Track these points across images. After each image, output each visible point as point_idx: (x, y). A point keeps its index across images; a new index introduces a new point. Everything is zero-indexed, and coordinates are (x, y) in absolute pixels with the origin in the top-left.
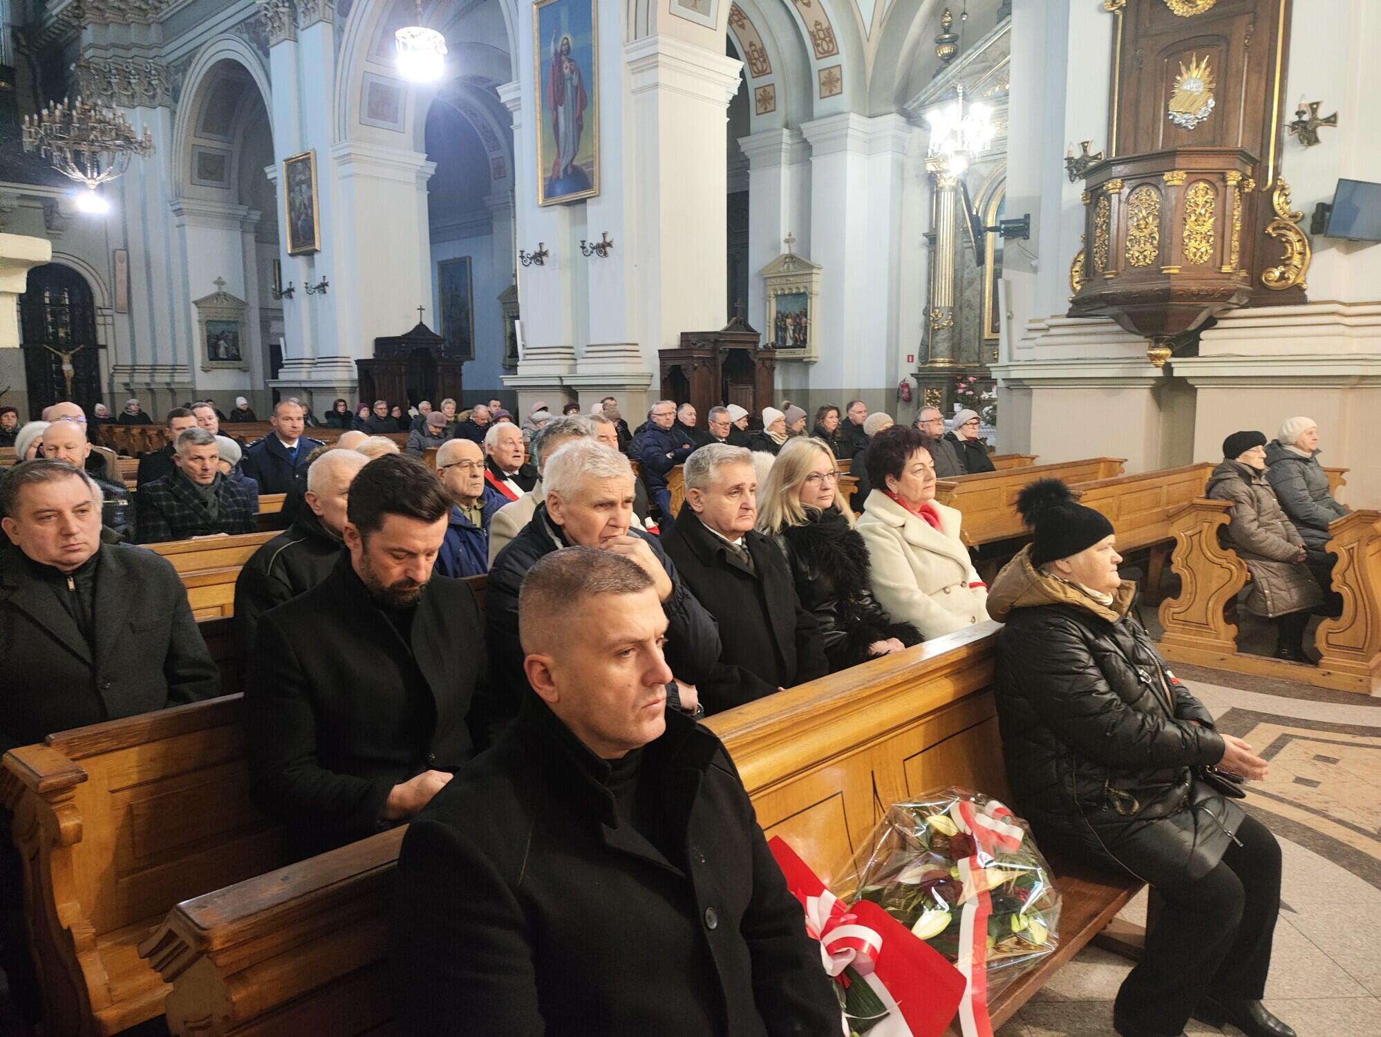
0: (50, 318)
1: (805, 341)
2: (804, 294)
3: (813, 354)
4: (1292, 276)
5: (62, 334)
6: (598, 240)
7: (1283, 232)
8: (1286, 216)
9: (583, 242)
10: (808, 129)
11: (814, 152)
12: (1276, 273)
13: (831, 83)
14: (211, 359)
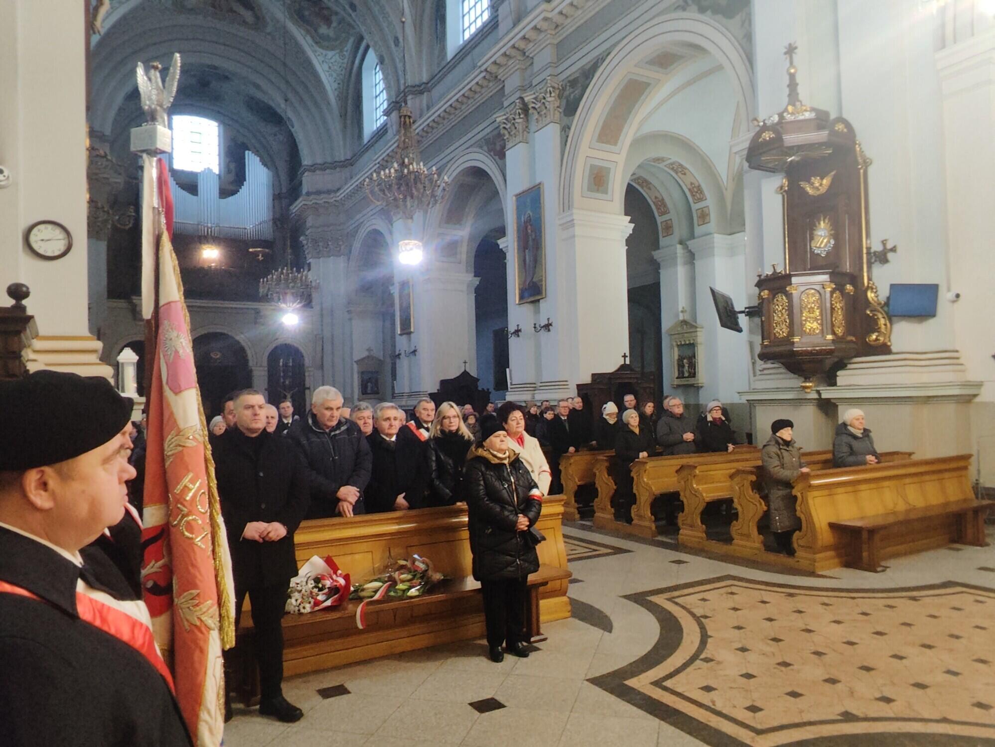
0: (282, 374)
1: (695, 373)
2: (693, 344)
3: (700, 382)
4: (882, 339)
5: (287, 382)
6: (544, 322)
7: (876, 313)
8: (876, 304)
9: (535, 324)
10: (690, 243)
11: (696, 257)
12: (874, 337)
13: (704, 216)
14: (363, 394)
